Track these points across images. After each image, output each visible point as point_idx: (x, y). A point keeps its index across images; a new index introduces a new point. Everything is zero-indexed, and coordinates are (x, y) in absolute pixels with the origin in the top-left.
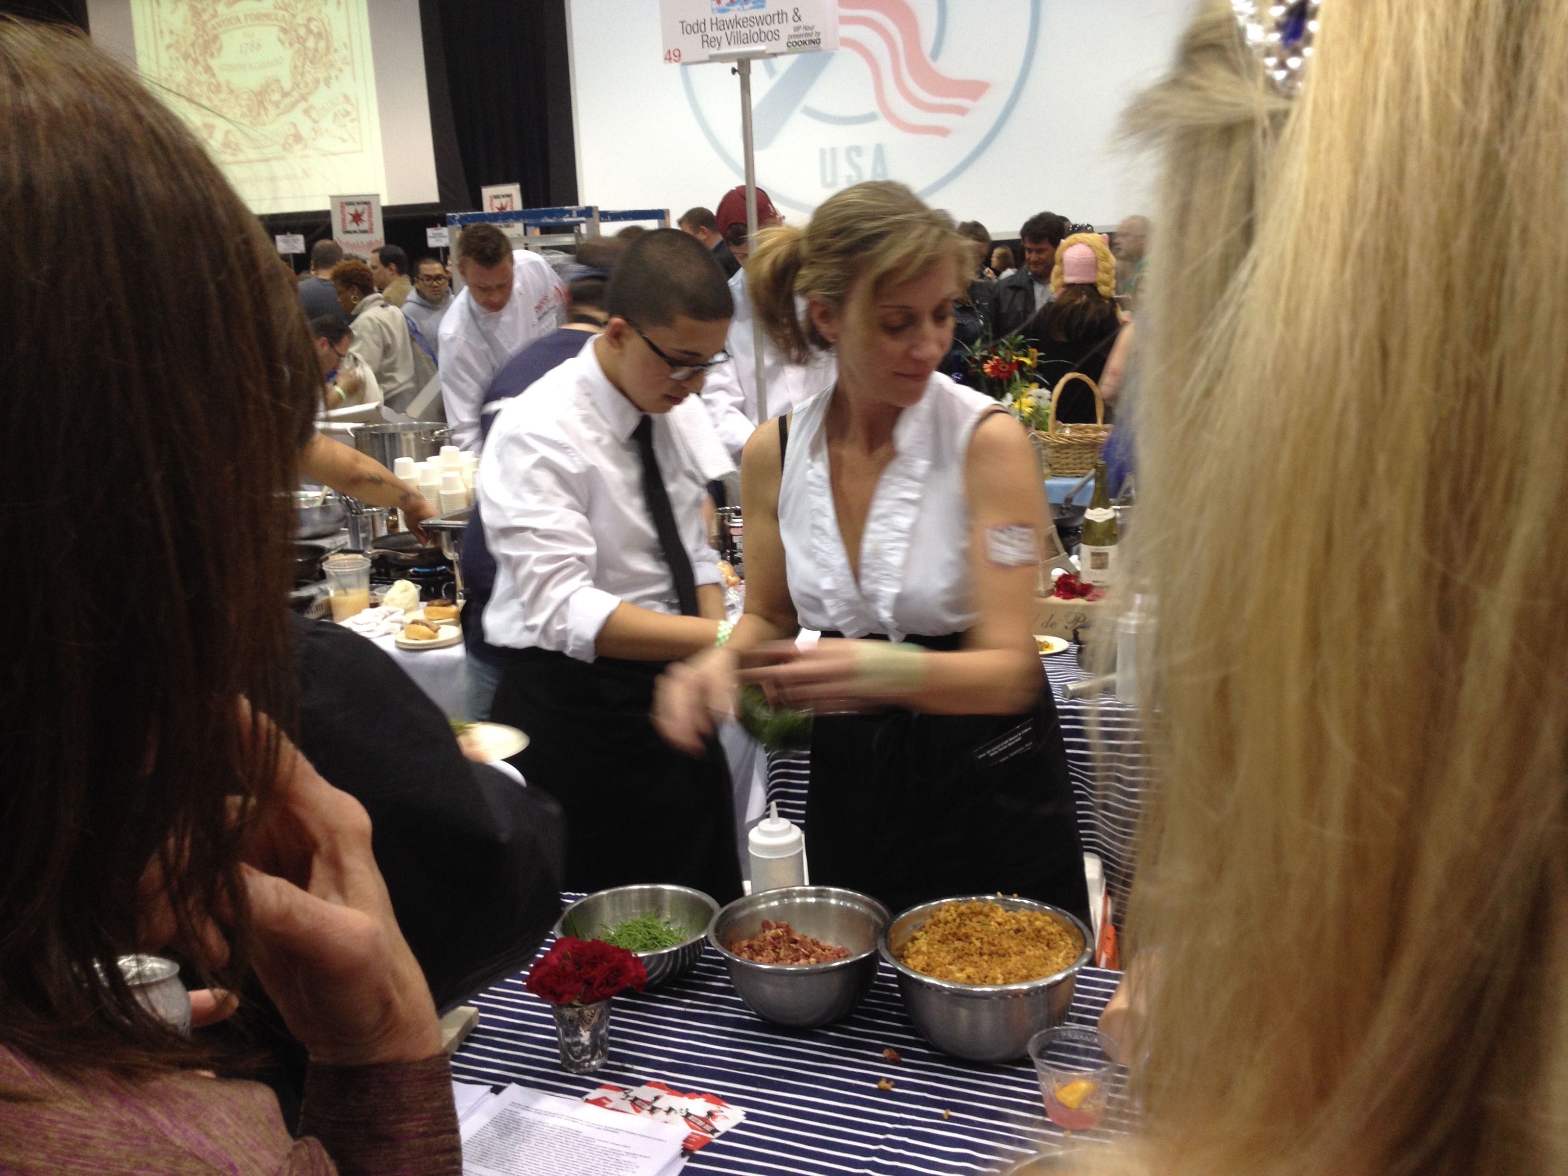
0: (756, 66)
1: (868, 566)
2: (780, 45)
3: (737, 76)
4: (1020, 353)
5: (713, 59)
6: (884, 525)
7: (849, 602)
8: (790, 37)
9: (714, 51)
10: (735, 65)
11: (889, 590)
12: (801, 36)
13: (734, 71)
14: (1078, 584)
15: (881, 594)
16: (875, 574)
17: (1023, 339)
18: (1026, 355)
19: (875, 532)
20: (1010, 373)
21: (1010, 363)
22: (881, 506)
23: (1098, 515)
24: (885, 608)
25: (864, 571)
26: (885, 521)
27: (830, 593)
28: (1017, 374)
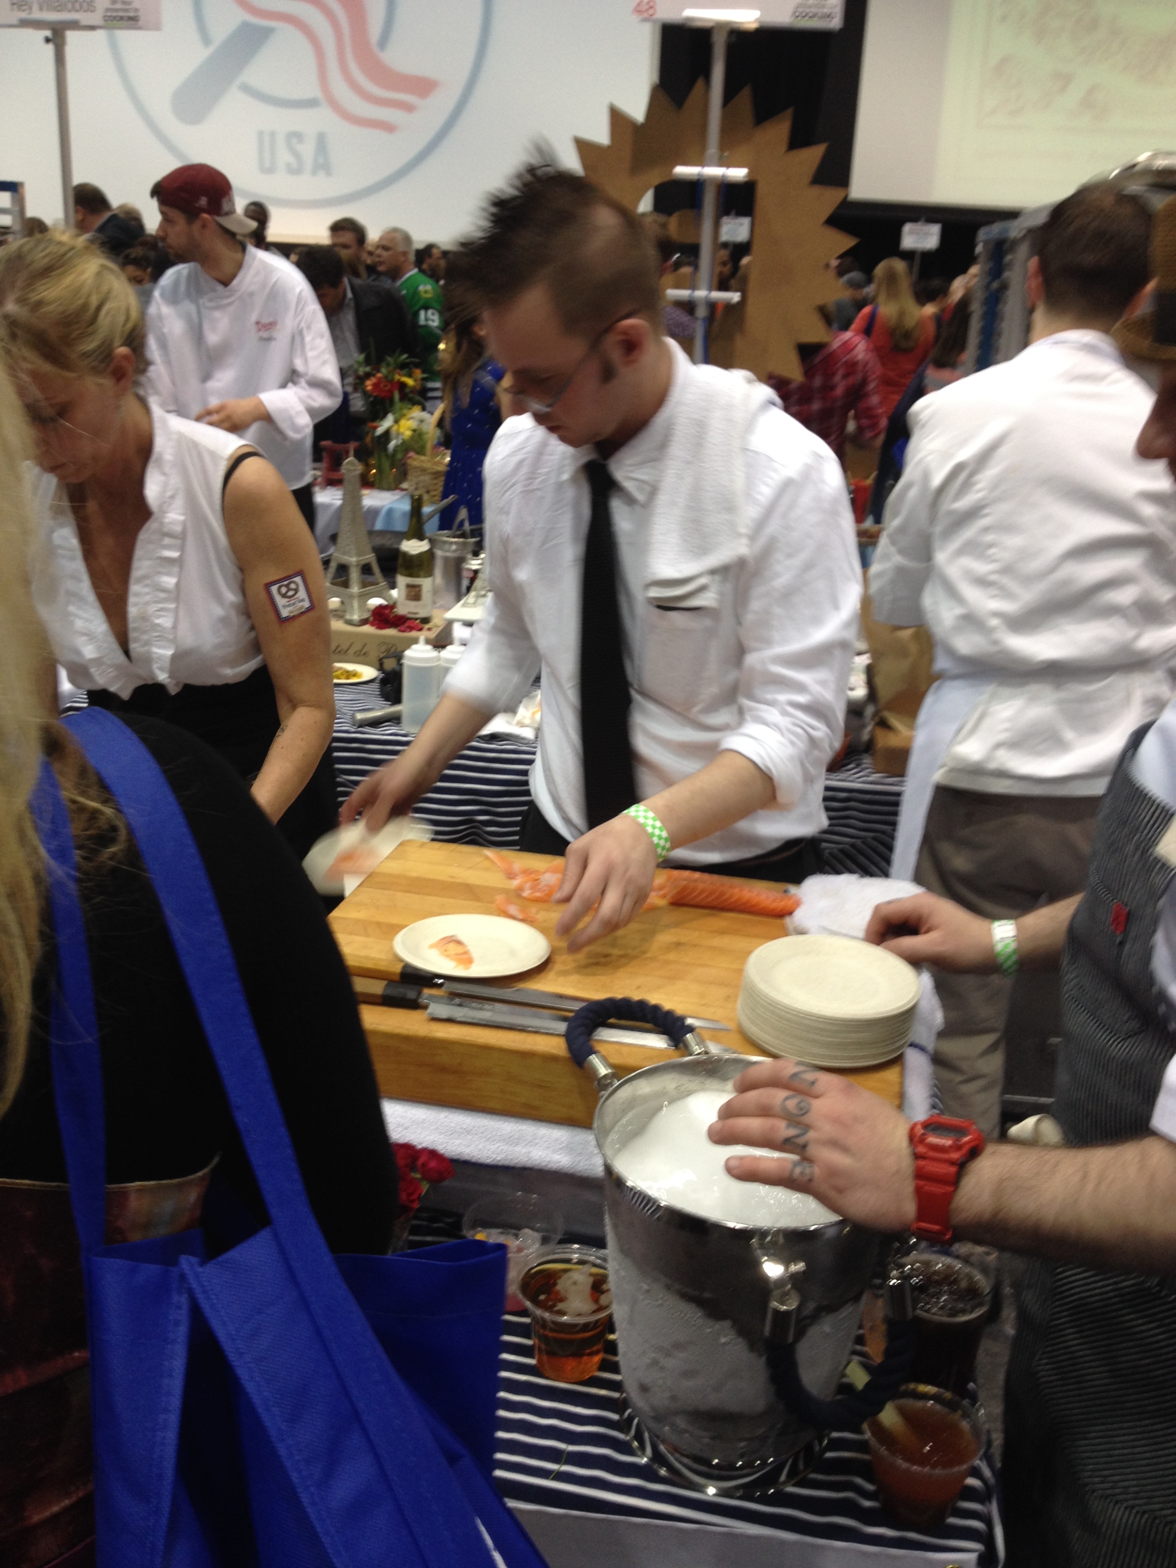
0: (71, 36)
1: (136, 629)
2: (95, 18)
3: (50, 47)
4: (404, 372)
5: (25, 23)
6: (147, 586)
7: (117, 667)
8: (108, 10)
9: (24, 15)
10: (48, 33)
11: (164, 652)
12: (117, 10)
13: (48, 40)
14: (392, 615)
15: (155, 656)
16: (145, 637)
17: (407, 358)
18: (410, 376)
19: (137, 595)
20: (391, 392)
21: (391, 382)
22: (141, 565)
23: (413, 547)
24: (161, 669)
25: (132, 635)
26: (148, 582)
27: (97, 661)
28: (397, 396)
